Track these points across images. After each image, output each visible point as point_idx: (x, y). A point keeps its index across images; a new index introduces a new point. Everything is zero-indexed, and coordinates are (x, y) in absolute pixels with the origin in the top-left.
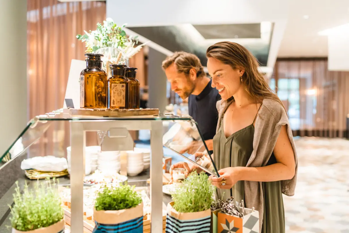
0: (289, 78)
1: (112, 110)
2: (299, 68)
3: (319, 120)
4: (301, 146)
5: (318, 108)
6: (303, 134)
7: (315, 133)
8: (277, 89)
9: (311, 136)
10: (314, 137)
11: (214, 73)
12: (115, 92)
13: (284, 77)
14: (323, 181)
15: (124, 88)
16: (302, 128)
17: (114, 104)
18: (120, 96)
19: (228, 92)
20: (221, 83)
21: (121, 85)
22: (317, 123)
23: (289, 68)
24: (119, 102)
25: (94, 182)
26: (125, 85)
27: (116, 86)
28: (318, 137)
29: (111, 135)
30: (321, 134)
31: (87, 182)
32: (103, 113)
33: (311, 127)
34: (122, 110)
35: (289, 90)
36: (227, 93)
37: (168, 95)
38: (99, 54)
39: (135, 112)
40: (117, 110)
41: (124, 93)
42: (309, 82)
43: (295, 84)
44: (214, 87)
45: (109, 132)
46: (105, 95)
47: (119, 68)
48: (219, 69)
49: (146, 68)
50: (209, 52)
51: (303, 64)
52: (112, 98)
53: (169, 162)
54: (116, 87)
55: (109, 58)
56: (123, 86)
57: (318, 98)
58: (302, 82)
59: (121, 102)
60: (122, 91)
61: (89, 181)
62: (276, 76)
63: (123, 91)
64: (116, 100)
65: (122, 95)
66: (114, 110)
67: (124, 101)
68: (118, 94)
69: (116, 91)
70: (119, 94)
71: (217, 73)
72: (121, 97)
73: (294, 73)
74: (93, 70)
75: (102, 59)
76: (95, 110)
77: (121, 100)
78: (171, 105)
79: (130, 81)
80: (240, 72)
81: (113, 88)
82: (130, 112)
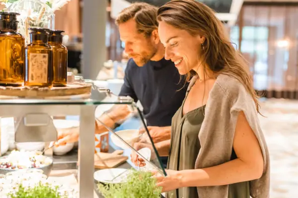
0: (256, 26)
1: (29, 89)
2: (269, 15)
3: (290, 78)
4: (267, 109)
5: (289, 63)
6: (270, 95)
7: (285, 95)
8: (240, 39)
9: (279, 98)
10: (283, 99)
11: (168, 42)
12: (34, 64)
13: (249, 24)
14: (292, 155)
15: (46, 59)
16: (269, 88)
17: (32, 79)
18: (41, 69)
19: (187, 64)
20: (178, 54)
21: (43, 55)
22: (287, 83)
23: (257, 14)
24: (39, 77)
25: (10, 166)
26: (47, 55)
27: (35, 56)
28: (288, 100)
29: (28, 123)
30: (292, 95)
31: (2, 166)
32: (17, 92)
33: (279, 87)
34: (42, 88)
35: (255, 41)
36: (185, 66)
37: (107, 43)
38: (13, 13)
39: (60, 92)
40: (36, 90)
41: (46, 66)
42: (280, 32)
43: (263, 33)
44: (168, 59)
45: (25, 119)
46: (22, 62)
47: (39, 33)
48: (172, 36)
49: (80, 10)
50: (160, 15)
51: (274, 9)
52: (31, 72)
53: (105, 139)
54: (35, 58)
55: (29, 14)
56: (44, 57)
57: (291, 51)
58: (272, 32)
59: (42, 77)
60: (43, 62)
61: (4, 165)
62: (241, 23)
63: (45, 63)
64: (36, 74)
65: (43, 68)
66: (32, 89)
67: (45, 75)
68: (38, 66)
69: (35, 62)
70: (40, 66)
71: (172, 42)
72: (42, 71)
73: (263, 20)
74: (6, 33)
75: (18, 18)
76: (7, 89)
77: (42, 75)
78: (110, 61)
79: (54, 48)
80: (201, 38)
81: (32, 59)
82: (54, 92)
